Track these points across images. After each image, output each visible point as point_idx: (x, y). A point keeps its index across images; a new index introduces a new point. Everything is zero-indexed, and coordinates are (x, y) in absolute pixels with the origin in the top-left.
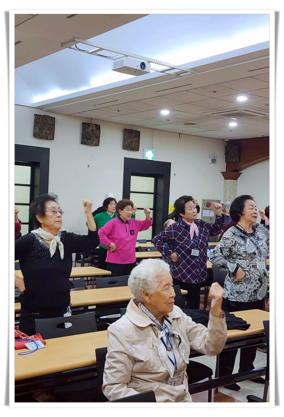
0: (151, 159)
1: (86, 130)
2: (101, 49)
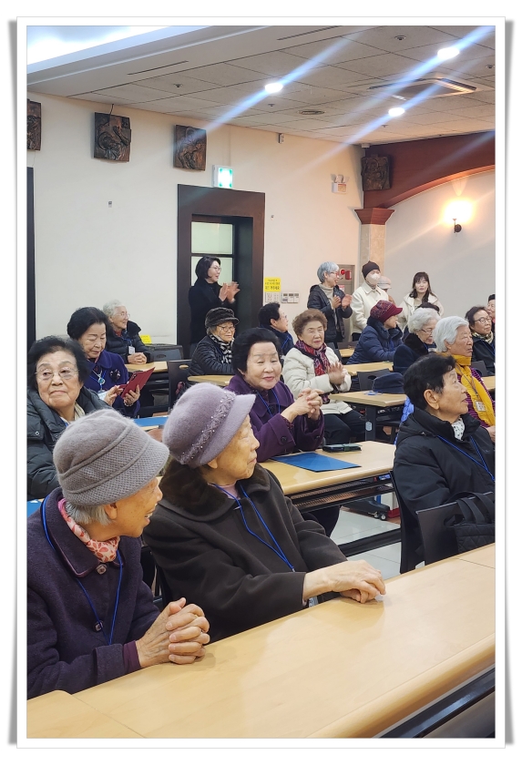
0: (226, 186)
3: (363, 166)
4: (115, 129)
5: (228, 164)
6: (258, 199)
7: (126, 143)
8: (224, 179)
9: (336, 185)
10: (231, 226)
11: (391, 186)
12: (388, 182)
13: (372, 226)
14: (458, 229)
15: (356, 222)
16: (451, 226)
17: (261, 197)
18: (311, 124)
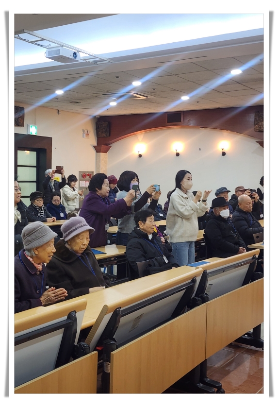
0: (35, 134)
2: (43, 40)
3: (96, 126)
5: (35, 124)
6: (49, 140)
8: (33, 131)
9: (85, 134)
10: (35, 153)
11: (110, 135)
12: (108, 134)
13: (102, 155)
14: (140, 156)
15: (94, 151)
16: (137, 154)
17: (50, 139)
18: (74, 107)
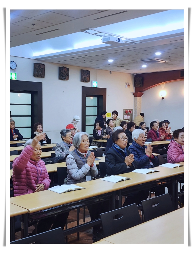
1: (62, 71)
2: (100, 32)
3: (134, 80)
4: (65, 71)
5: (96, 80)
6: (105, 90)
7: (68, 75)
8: (95, 85)
9: (127, 86)
10: (96, 98)
12: (142, 85)
13: (137, 97)
14: (163, 98)
15: (133, 96)
18: (120, 69)
